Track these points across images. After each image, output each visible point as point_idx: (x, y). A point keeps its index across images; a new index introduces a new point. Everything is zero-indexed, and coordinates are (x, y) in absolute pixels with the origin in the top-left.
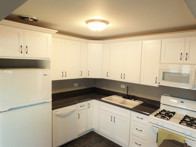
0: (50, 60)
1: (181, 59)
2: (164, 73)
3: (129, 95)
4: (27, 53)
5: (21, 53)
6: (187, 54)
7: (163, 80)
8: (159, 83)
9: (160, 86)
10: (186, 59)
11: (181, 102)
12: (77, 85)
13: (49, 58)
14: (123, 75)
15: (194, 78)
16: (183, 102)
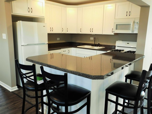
0: (44, 18)
1: (127, 15)
2: (117, 25)
3: (96, 44)
4: (32, 12)
5: (29, 12)
6: (130, 12)
7: (116, 29)
8: (114, 32)
9: (115, 33)
10: (130, 15)
11: (128, 43)
12: (59, 39)
13: (44, 17)
14: (91, 29)
15: (132, 26)
16: (129, 43)
